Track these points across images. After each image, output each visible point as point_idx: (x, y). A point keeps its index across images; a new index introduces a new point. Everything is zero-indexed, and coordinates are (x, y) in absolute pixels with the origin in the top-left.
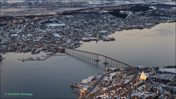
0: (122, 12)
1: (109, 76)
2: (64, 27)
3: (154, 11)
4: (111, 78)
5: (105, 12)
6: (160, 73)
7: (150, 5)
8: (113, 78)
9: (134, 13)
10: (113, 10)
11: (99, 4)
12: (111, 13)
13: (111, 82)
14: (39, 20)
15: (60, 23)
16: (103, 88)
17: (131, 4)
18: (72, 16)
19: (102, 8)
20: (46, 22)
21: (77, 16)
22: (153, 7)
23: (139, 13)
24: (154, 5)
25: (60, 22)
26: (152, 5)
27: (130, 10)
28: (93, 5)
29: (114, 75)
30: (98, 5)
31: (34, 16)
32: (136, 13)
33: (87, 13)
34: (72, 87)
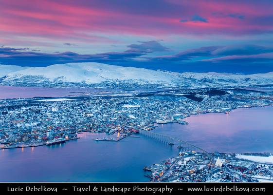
0: (198, 96)
1: (183, 161)
2: (139, 109)
3: (231, 96)
4: (185, 162)
5: (180, 95)
6: (237, 160)
7: (226, 89)
8: (187, 163)
9: (210, 97)
10: (189, 93)
11: (175, 86)
12: (187, 97)
13: (185, 167)
14: (115, 101)
15: (135, 105)
16: (176, 172)
17: (207, 88)
18: (147, 98)
19: (177, 91)
20: (122, 103)
21: (152, 98)
22: (229, 92)
23: (215, 97)
24: (231, 90)
25: (135, 103)
26: (229, 90)
27: (206, 93)
28: (168, 87)
29: (188, 160)
30: (174, 88)
31: (111, 97)
32: (212, 97)
33: (163, 95)
34: (145, 170)
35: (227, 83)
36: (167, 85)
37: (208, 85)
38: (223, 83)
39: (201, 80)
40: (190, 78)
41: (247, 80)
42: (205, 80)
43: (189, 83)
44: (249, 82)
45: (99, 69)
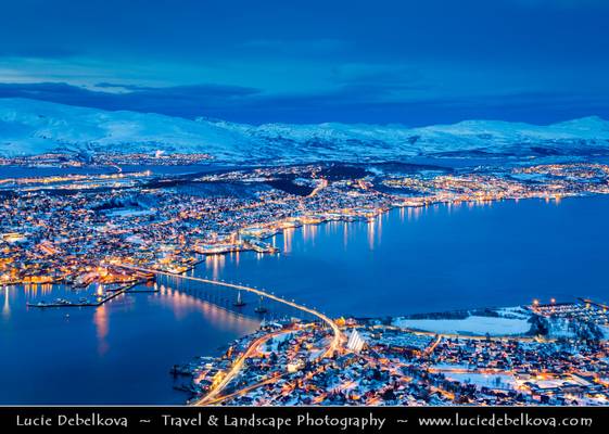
0: (300, 182)
1: (270, 342)
2: (152, 218)
3: (378, 180)
4: (275, 347)
5: (257, 180)
7: (367, 164)
8: (279, 349)
9: (329, 183)
10: (277, 175)
11: (243, 160)
12: (274, 185)
13: (274, 357)
14: (88, 200)
15: (142, 209)
16: (254, 373)
17: (322, 163)
18: (173, 190)
19: (250, 171)
20: (106, 206)
21: (186, 189)
22: (373, 170)
23: (343, 183)
24: (378, 165)
25: (143, 205)
26: (373, 165)
27: (319, 175)
28: (225, 162)
29: (282, 340)
30: (241, 163)
31: (74, 192)
32: (335, 183)
33: (214, 182)
34: (175, 374)
35: (368, 148)
36: (222, 157)
37: (324, 155)
38: (359, 149)
39: (307, 143)
40: (280, 138)
41: (414, 140)
42: (316, 143)
43: (277, 151)
44: (418, 145)
45: (38, 118)
